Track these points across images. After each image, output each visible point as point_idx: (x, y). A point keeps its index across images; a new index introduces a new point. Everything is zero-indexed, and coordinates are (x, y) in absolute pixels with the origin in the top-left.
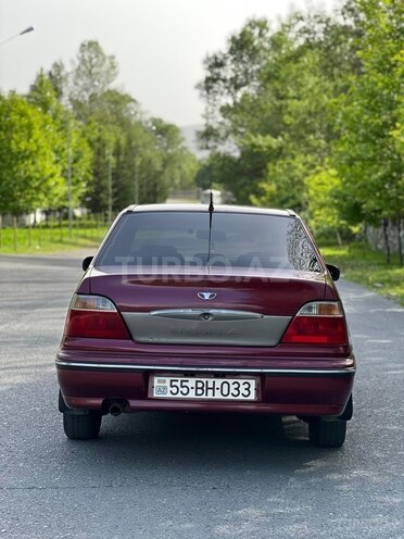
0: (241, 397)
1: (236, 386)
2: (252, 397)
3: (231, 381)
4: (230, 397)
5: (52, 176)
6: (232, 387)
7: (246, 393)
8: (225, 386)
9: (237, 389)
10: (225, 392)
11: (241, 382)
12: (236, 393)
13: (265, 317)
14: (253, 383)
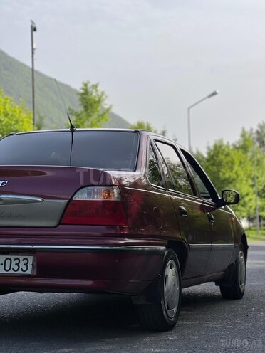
0: (20, 272)
1: (17, 261)
2: (29, 272)
3: (13, 258)
4: (11, 272)
5: (247, 195)
6: (14, 263)
7: (25, 268)
8: (8, 261)
9: (17, 265)
10: (7, 268)
11: (21, 258)
12: (16, 268)
13: (45, 200)
14: (30, 259)
